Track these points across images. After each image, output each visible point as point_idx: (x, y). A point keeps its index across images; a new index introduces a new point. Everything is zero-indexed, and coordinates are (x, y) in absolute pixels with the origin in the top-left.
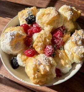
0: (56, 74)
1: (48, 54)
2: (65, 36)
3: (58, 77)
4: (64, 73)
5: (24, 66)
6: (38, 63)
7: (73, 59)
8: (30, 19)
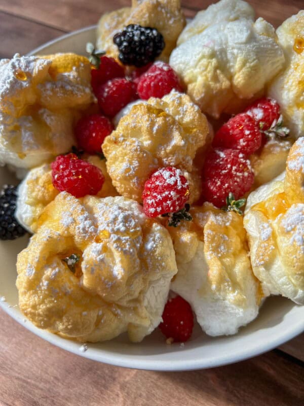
0: (161, 320)
1: (159, 203)
2: (270, 152)
3: (169, 341)
4: (208, 332)
5: (31, 228)
6: (81, 226)
7: (268, 266)
8: (136, 38)
